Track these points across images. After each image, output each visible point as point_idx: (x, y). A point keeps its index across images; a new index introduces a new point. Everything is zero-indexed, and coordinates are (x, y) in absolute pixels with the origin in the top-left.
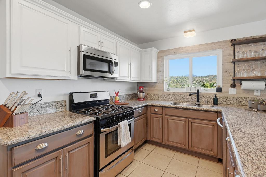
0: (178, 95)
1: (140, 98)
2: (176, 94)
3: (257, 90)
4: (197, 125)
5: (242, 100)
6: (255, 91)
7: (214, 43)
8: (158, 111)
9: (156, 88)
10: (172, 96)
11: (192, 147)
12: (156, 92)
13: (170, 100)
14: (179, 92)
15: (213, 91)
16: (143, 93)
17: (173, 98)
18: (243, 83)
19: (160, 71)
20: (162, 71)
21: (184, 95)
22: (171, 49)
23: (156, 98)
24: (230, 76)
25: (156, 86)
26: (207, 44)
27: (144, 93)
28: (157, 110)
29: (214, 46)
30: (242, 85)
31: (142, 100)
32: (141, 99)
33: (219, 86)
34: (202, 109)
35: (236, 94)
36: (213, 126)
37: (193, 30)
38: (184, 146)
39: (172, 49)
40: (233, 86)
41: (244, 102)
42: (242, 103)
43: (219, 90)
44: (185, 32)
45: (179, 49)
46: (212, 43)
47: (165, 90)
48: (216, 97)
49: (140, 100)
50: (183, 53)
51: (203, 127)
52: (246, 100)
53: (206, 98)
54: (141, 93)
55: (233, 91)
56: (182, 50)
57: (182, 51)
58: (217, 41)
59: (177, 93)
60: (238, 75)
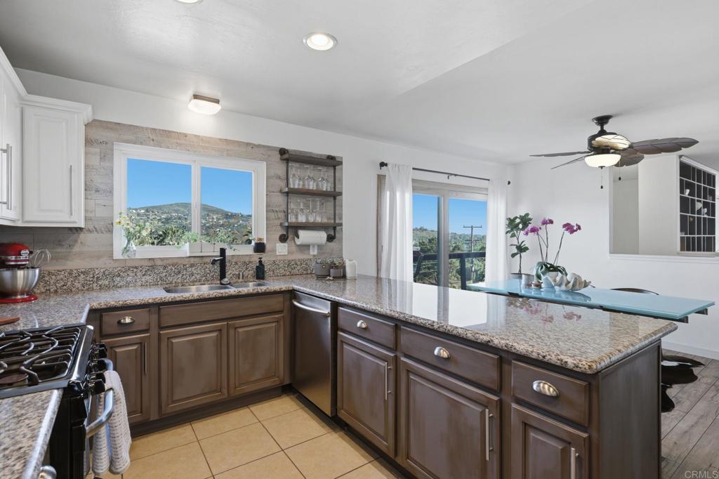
0: (165, 267)
1: (15, 293)
2: (159, 263)
3: (314, 246)
4: (248, 331)
5: (296, 264)
6: (311, 247)
7: (254, 146)
8: (133, 322)
9: (76, 249)
10: (144, 270)
11: (236, 388)
12: (75, 264)
13: (139, 283)
14: (167, 259)
15: (248, 250)
16: (31, 271)
17: (148, 277)
18: (301, 233)
19: (97, 191)
20: (104, 191)
21: (184, 265)
22: (142, 128)
23: (79, 285)
24: (279, 218)
25: (76, 241)
26: (239, 143)
27: (37, 271)
28: (128, 320)
29: (251, 150)
30: (298, 238)
31: (24, 300)
32: (19, 297)
33: (260, 239)
34: (259, 290)
35: (286, 253)
36: (276, 323)
37: (217, 101)
38: (217, 396)
39: (147, 129)
40: (283, 239)
41: (299, 267)
42: (296, 271)
43: (260, 248)
44: (196, 97)
45: (167, 134)
46: (248, 144)
47: (118, 254)
48: (260, 262)
49: (16, 302)
50: (178, 148)
51: (259, 332)
52: (301, 264)
53: (237, 267)
54: (20, 273)
55: (282, 249)
56: (178, 141)
57: (177, 143)
58: (256, 143)
59: (162, 259)
60: (292, 219)
